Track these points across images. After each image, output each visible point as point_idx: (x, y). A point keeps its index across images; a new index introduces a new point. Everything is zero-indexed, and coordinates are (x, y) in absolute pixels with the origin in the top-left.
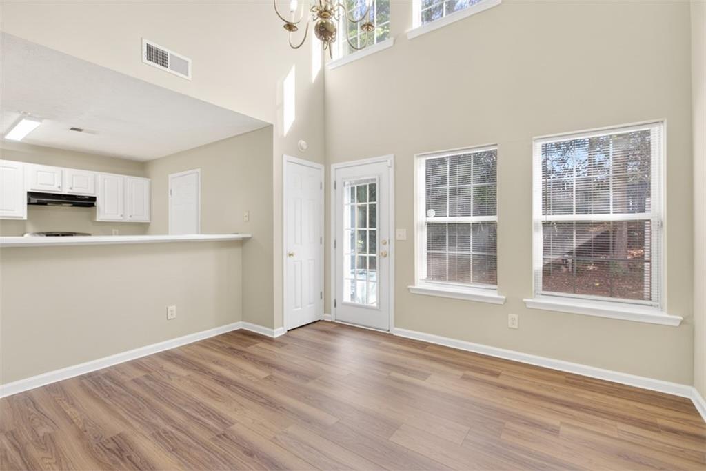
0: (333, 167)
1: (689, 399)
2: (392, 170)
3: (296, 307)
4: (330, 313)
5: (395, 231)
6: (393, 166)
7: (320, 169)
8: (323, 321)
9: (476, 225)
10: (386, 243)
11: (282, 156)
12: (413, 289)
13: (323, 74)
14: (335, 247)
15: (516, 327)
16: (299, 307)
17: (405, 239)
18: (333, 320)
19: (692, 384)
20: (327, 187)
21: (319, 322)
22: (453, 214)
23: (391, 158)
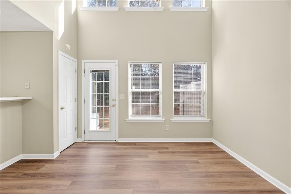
0: (83, 62)
1: (212, 142)
2: (117, 67)
3: (64, 138)
4: (81, 138)
5: (119, 95)
6: (118, 65)
7: (75, 62)
8: (77, 142)
9: (152, 93)
10: (114, 100)
11: (58, 51)
12: (127, 120)
13: (76, 12)
14: (84, 103)
15: (168, 129)
16: (66, 137)
17: (124, 98)
18: (83, 141)
19: (212, 138)
20: (79, 71)
21: (75, 144)
22: (143, 87)
23: (117, 62)
